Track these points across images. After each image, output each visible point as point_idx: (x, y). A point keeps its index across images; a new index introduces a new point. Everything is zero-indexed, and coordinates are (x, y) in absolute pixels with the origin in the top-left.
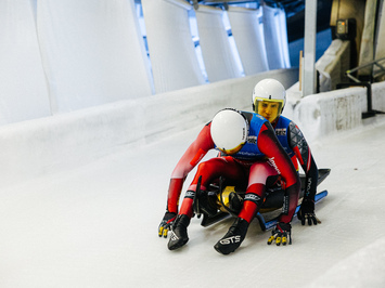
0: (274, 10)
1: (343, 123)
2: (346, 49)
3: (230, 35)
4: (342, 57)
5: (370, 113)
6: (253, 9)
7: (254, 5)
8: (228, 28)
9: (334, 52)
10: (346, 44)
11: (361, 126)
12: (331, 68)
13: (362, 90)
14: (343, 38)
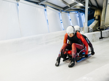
0: (82, 14)
1: (94, 40)
2: (98, 22)
3: (70, 20)
4: (96, 24)
5: (101, 38)
6: (76, 13)
7: (77, 12)
8: (70, 19)
9: (94, 23)
10: (98, 21)
11: (99, 41)
12: (93, 27)
13: (100, 32)
14: (97, 20)
